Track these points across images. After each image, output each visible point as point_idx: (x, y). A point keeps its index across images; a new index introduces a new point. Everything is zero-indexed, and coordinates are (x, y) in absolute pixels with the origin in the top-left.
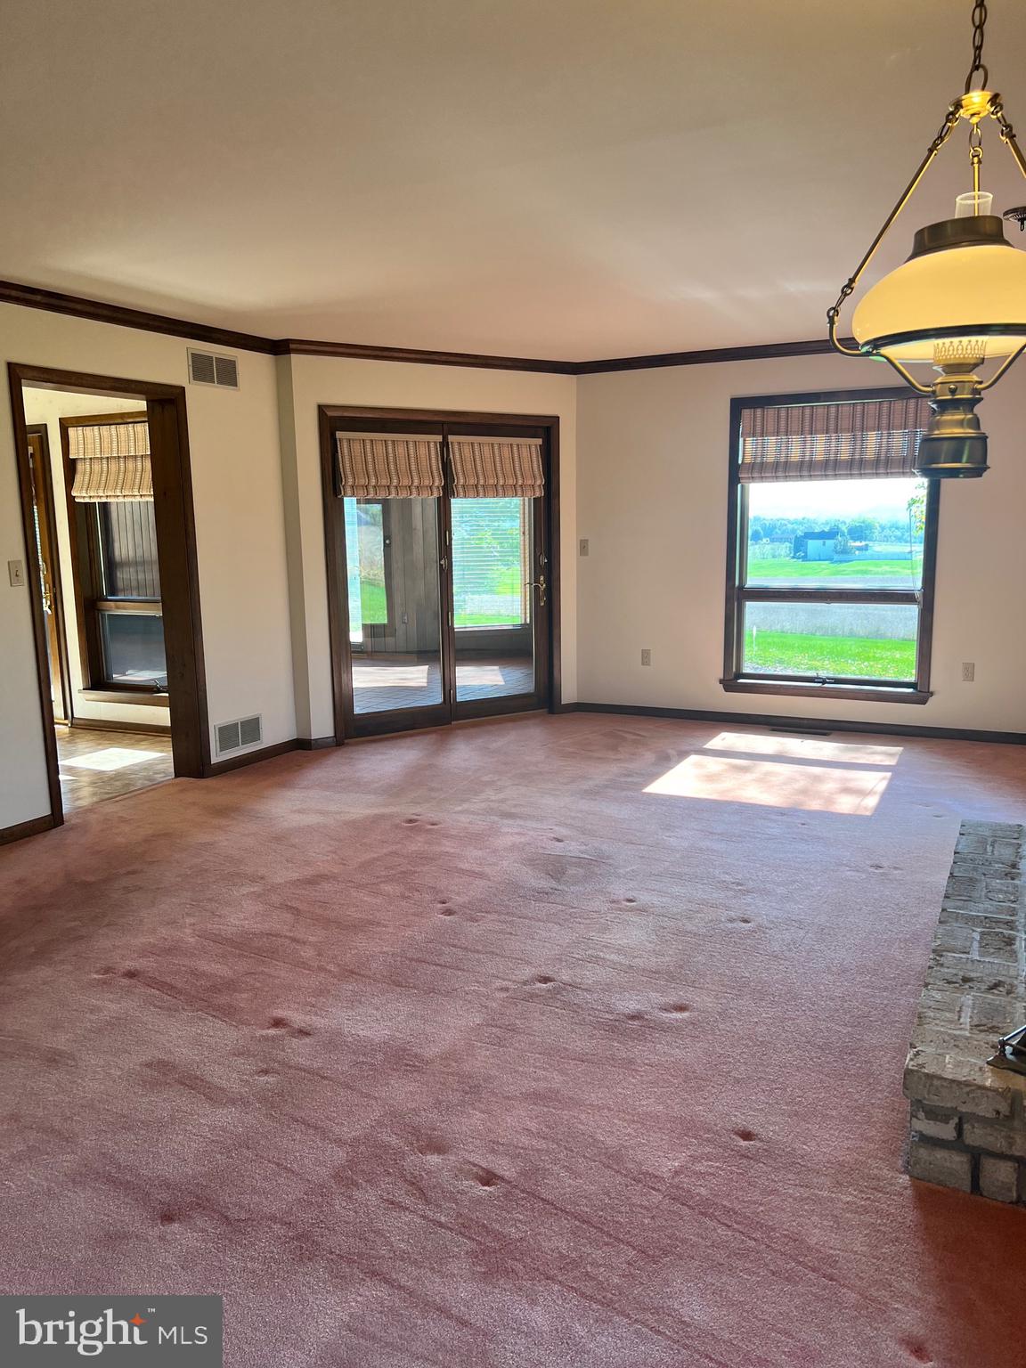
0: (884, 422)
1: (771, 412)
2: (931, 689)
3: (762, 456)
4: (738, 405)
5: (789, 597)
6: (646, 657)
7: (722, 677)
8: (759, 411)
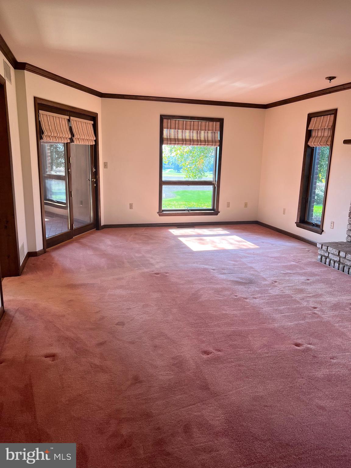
0: (207, 128)
1: (173, 121)
2: (219, 211)
3: (170, 136)
4: (162, 117)
5: (176, 184)
6: (131, 206)
7: (158, 211)
8: (169, 120)
